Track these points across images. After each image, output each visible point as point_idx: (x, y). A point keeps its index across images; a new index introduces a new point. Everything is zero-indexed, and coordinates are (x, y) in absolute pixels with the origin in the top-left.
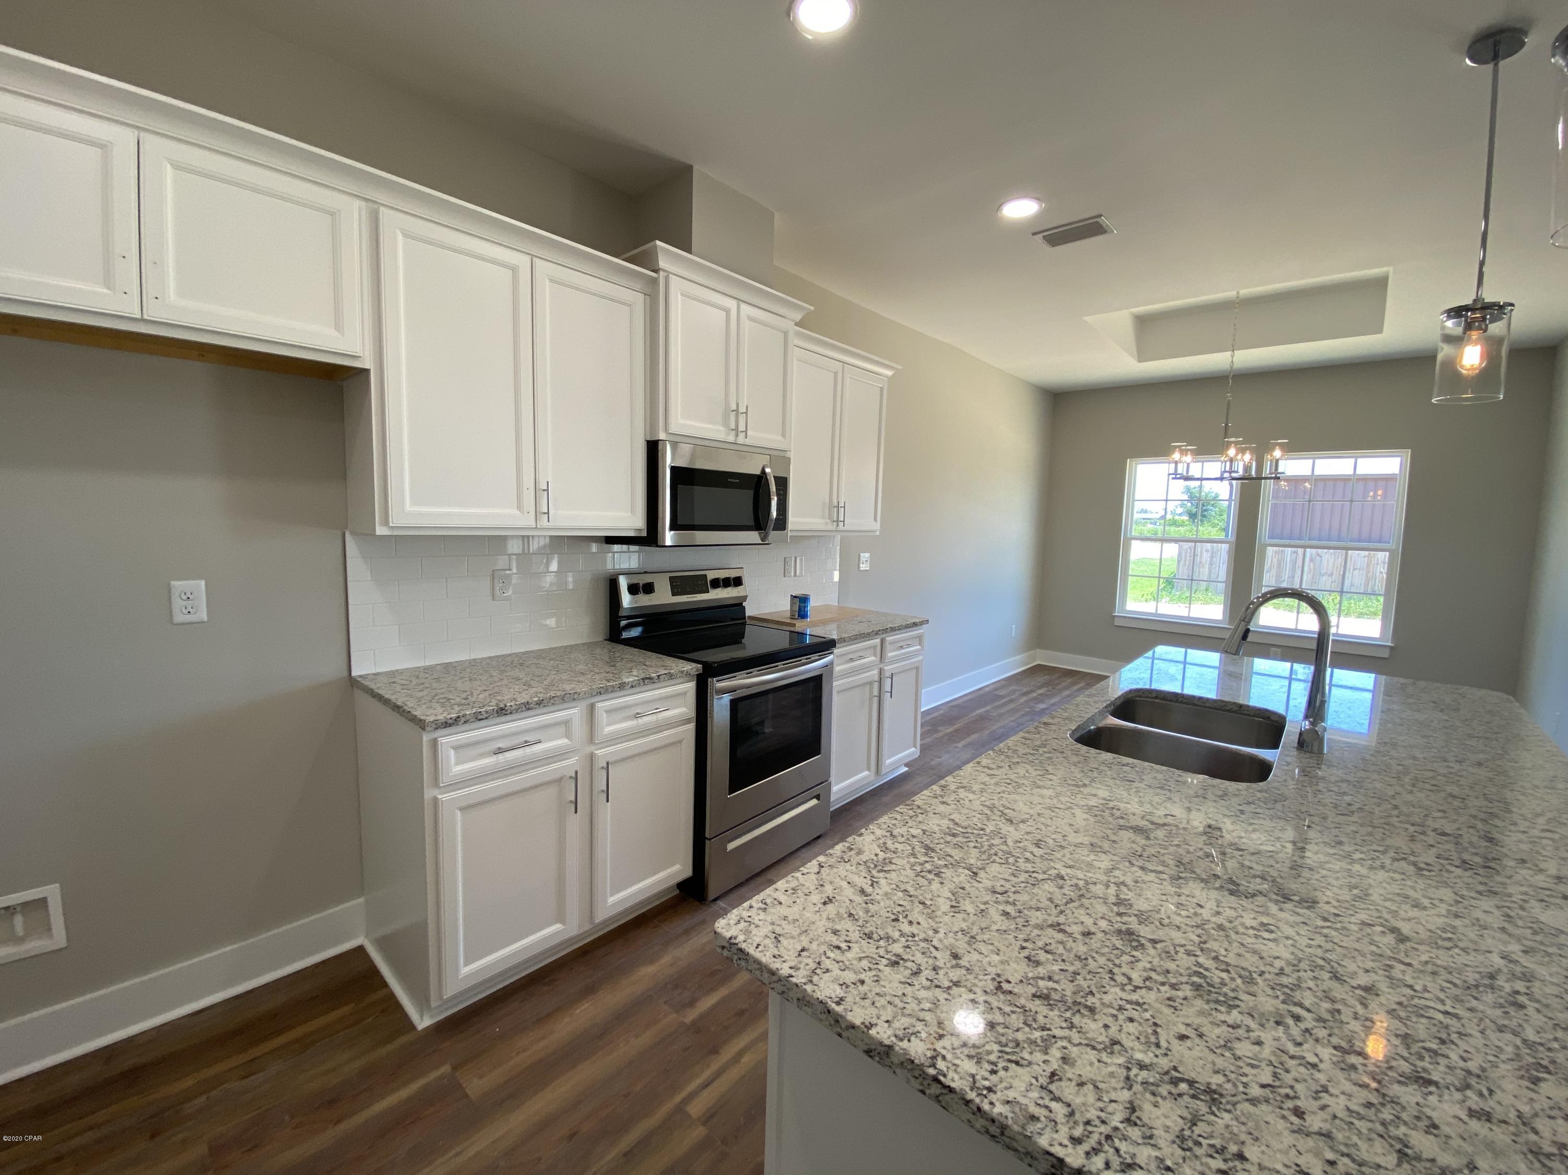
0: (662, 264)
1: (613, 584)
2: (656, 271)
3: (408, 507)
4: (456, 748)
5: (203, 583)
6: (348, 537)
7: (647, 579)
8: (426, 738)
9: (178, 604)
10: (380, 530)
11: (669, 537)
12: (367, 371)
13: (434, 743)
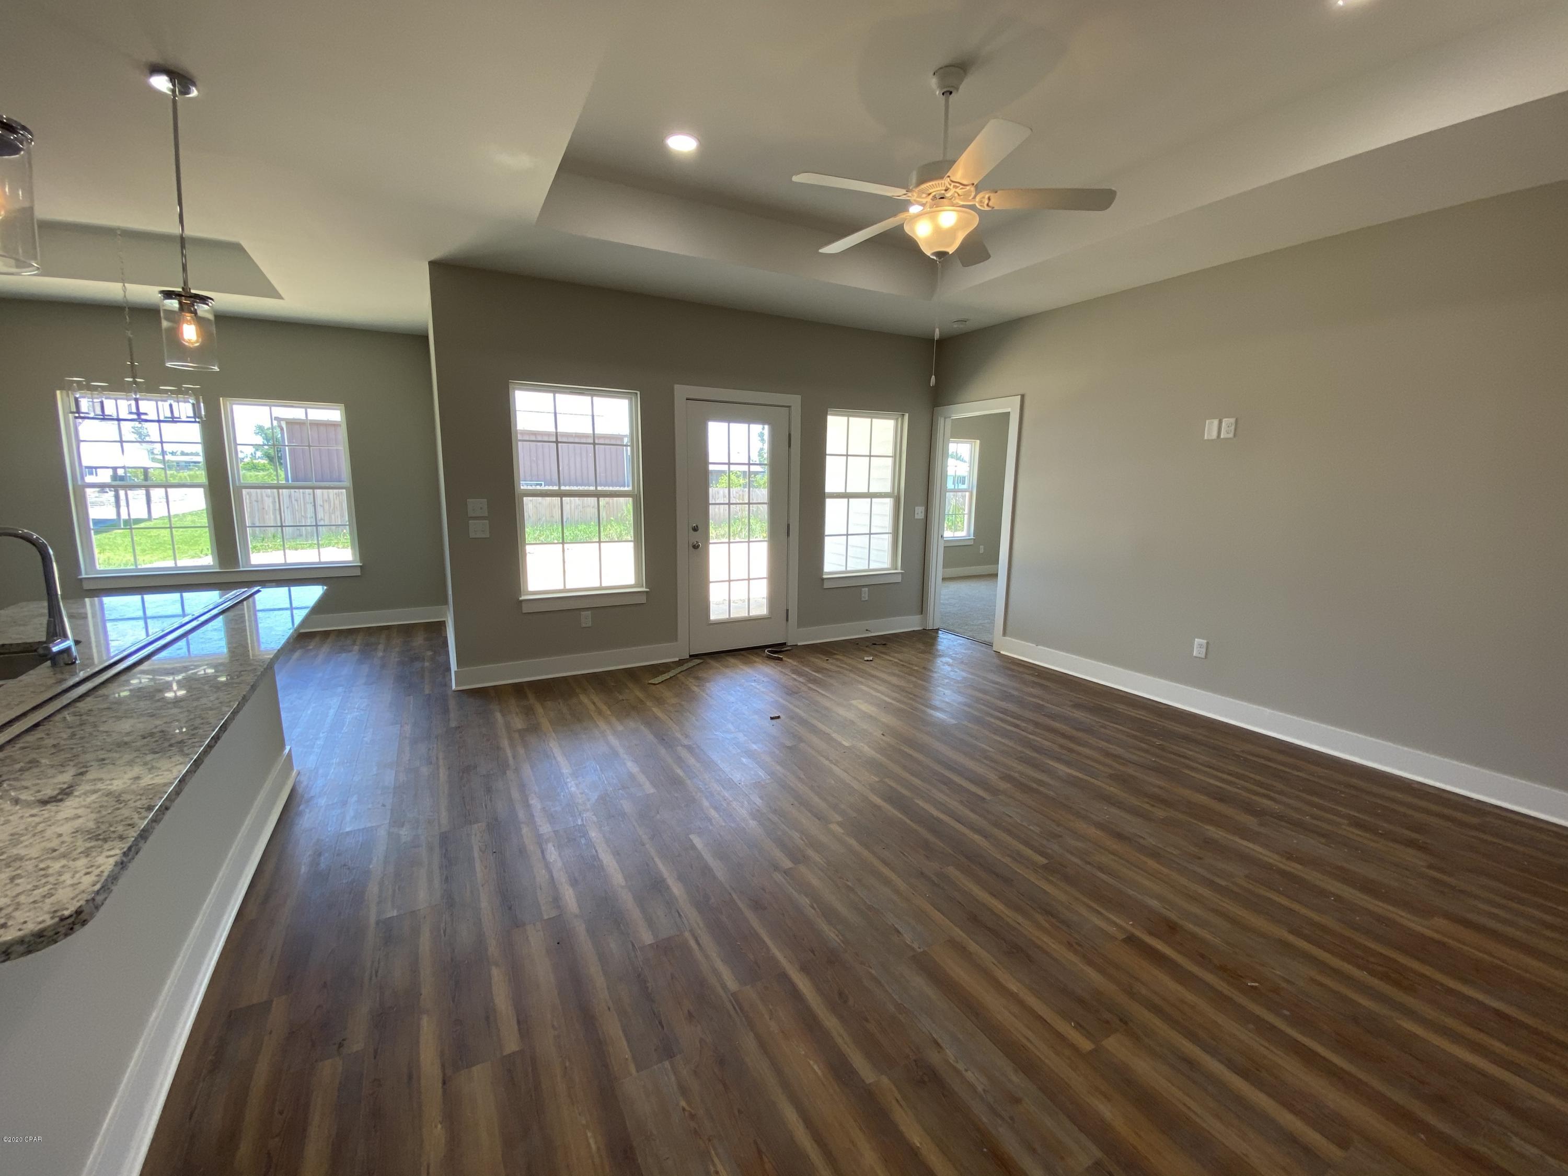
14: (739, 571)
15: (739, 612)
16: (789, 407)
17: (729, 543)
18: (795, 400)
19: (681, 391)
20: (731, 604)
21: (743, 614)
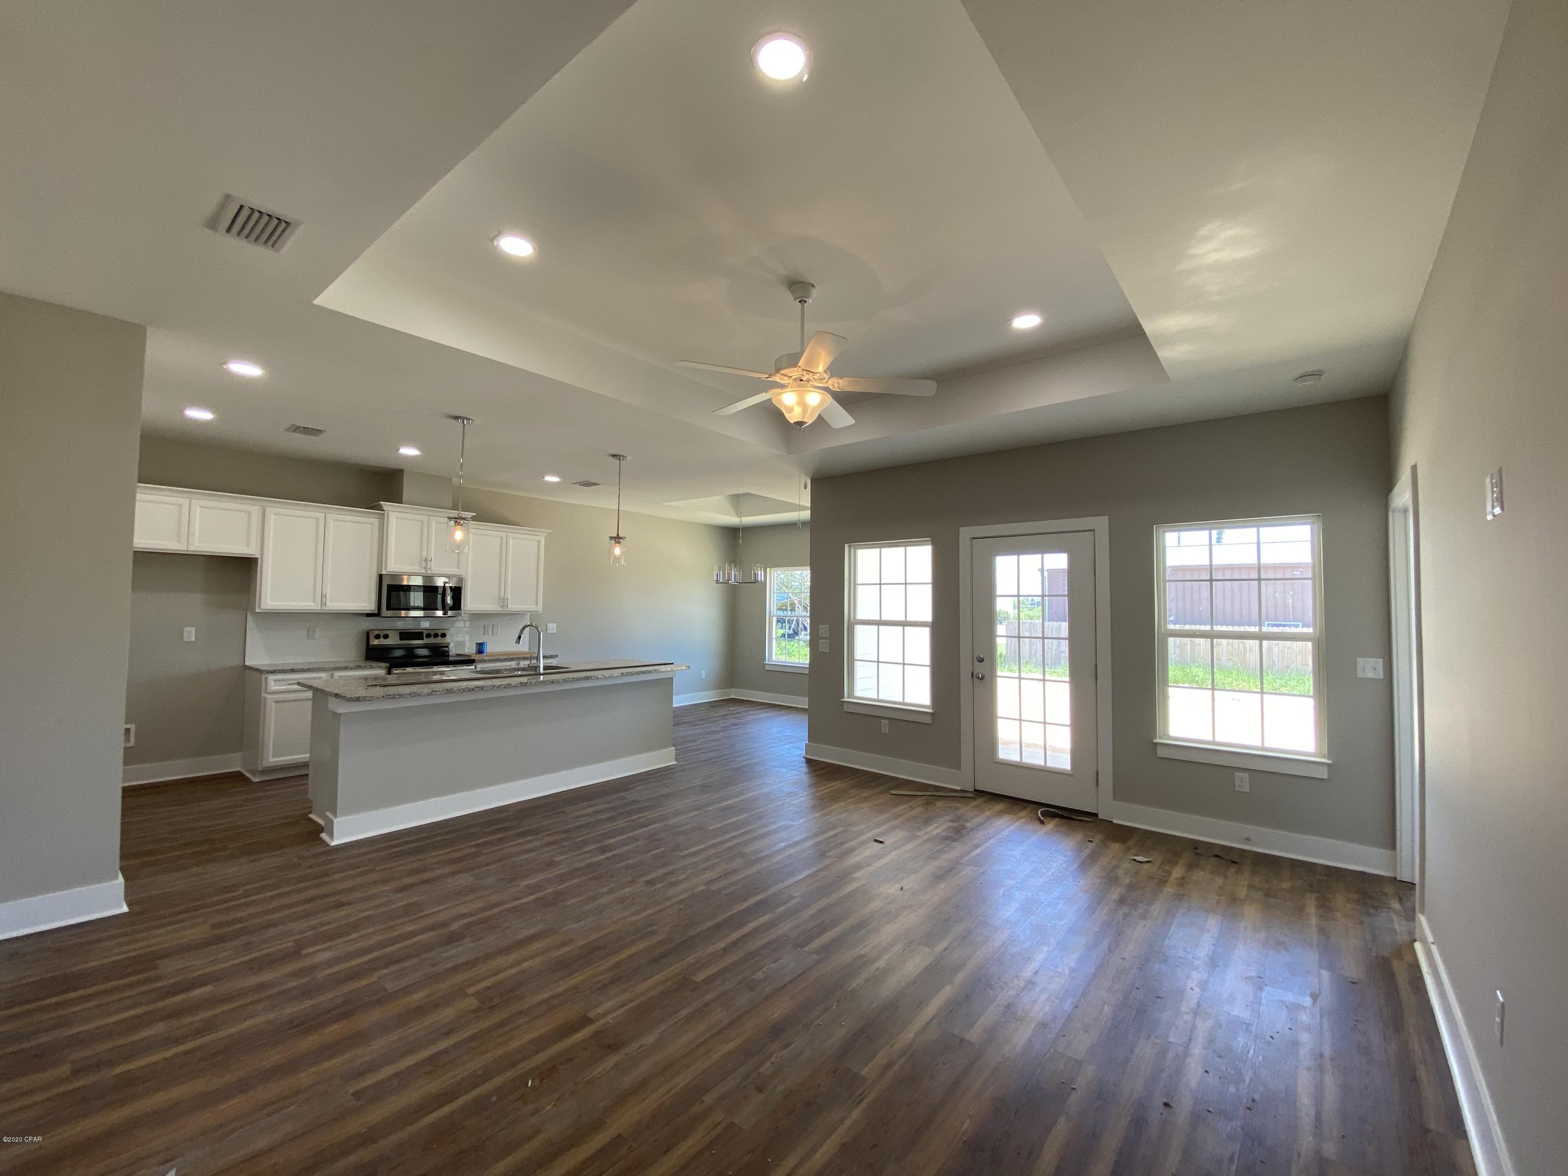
0: (385, 508)
1: (368, 633)
2: (384, 511)
3: (269, 602)
4: (275, 681)
5: (194, 629)
6: (248, 614)
7: (386, 632)
8: (264, 676)
9: (185, 635)
10: (257, 610)
11: (385, 612)
12: (257, 558)
13: (266, 678)
14: (1032, 711)
15: (1034, 759)
16: (1094, 530)
17: (1020, 678)
18: (1101, 524)
19: (966, 533)
20: (1023, 748)
21: (1038, 761)
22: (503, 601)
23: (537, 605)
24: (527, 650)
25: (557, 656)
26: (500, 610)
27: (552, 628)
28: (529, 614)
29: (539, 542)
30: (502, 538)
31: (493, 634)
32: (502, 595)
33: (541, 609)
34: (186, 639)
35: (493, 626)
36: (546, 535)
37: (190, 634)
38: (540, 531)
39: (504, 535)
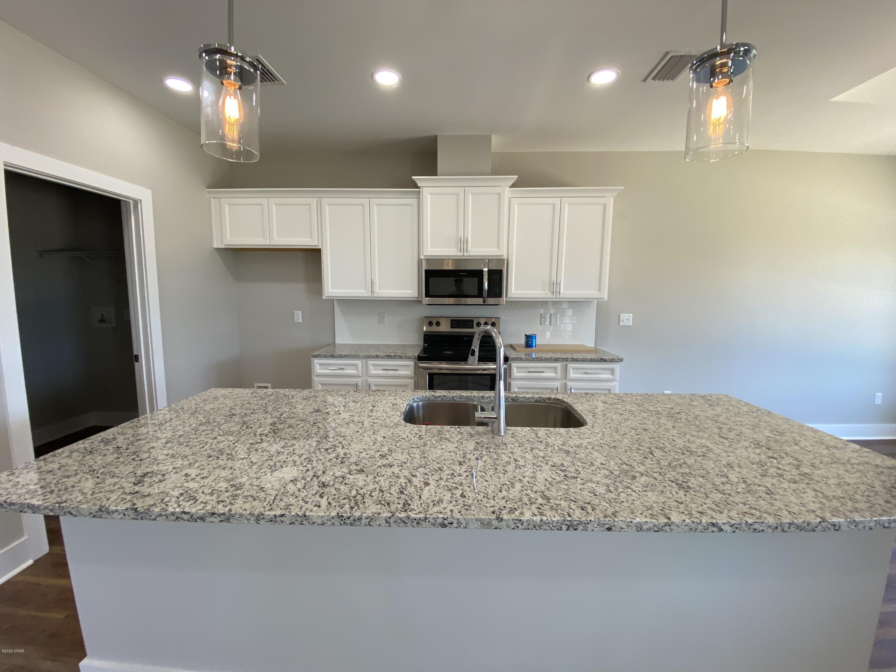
0: (419, 184)
1: (423, 320)
2: (419, 188)
3: (330, 290)
5: (300, 312)
8: (312, 360)
10: (324, 297)
12: (320, 249)
22: (554, 286)
23: (600, 290)
24: (591, 344)
25: (621, 360)
26: (551, 296)
27: (627, 319)
28: (596, 302)
29: (605, 206)
30: (554, 205)
31: (550, 324)
32: (554, 278)
33: (606, 296)
34: (296, 321)
35: (551, 315)
36: (615, 194)
37: (298, 316)
38: (607, 191)
39: (557, 201)
